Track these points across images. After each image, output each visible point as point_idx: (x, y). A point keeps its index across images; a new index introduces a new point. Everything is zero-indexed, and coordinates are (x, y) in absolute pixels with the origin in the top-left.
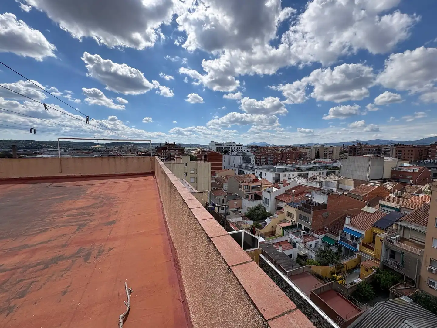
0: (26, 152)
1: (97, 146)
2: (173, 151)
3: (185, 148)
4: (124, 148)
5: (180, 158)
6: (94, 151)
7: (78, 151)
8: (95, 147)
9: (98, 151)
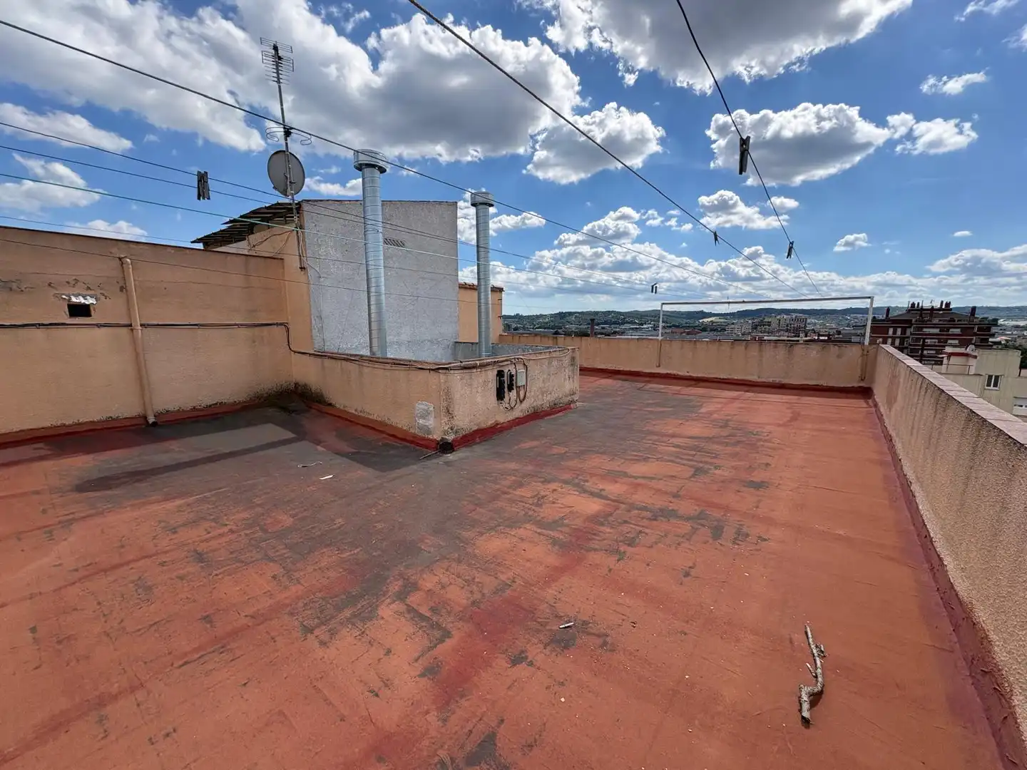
0: (603, 331)
1: (710, 319)
2: (936, 331)
3: (996, 320)
4: (769, 324)
5: (967, 355)
6: (704, 330)
7: (674, 330)
8: (705, 320)
9: (711, 330)
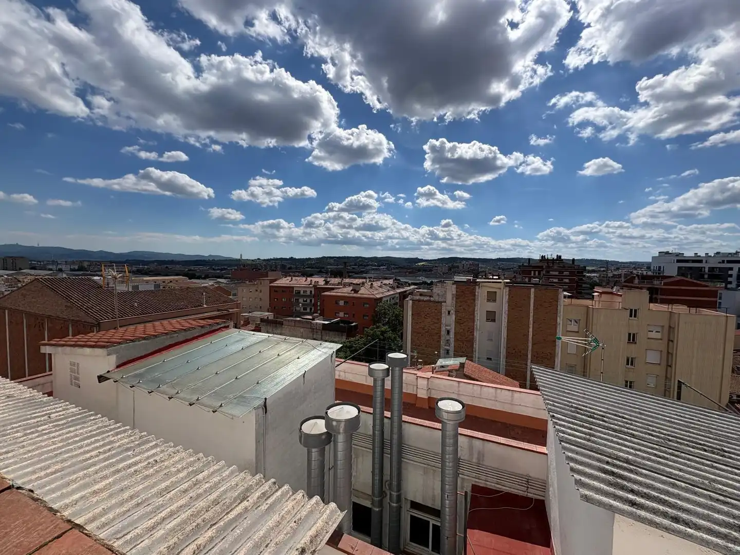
0: (354, 270)
1: (422, 264)
4: (458, 267)
6: (419, 271)
7: (402, 270)
8: (419, 264)
9: (424, 271)
